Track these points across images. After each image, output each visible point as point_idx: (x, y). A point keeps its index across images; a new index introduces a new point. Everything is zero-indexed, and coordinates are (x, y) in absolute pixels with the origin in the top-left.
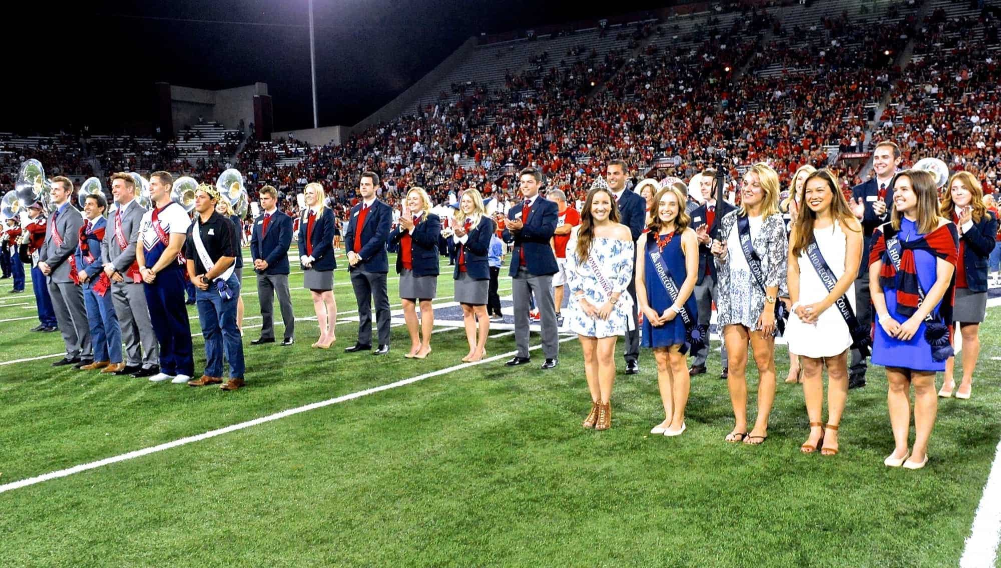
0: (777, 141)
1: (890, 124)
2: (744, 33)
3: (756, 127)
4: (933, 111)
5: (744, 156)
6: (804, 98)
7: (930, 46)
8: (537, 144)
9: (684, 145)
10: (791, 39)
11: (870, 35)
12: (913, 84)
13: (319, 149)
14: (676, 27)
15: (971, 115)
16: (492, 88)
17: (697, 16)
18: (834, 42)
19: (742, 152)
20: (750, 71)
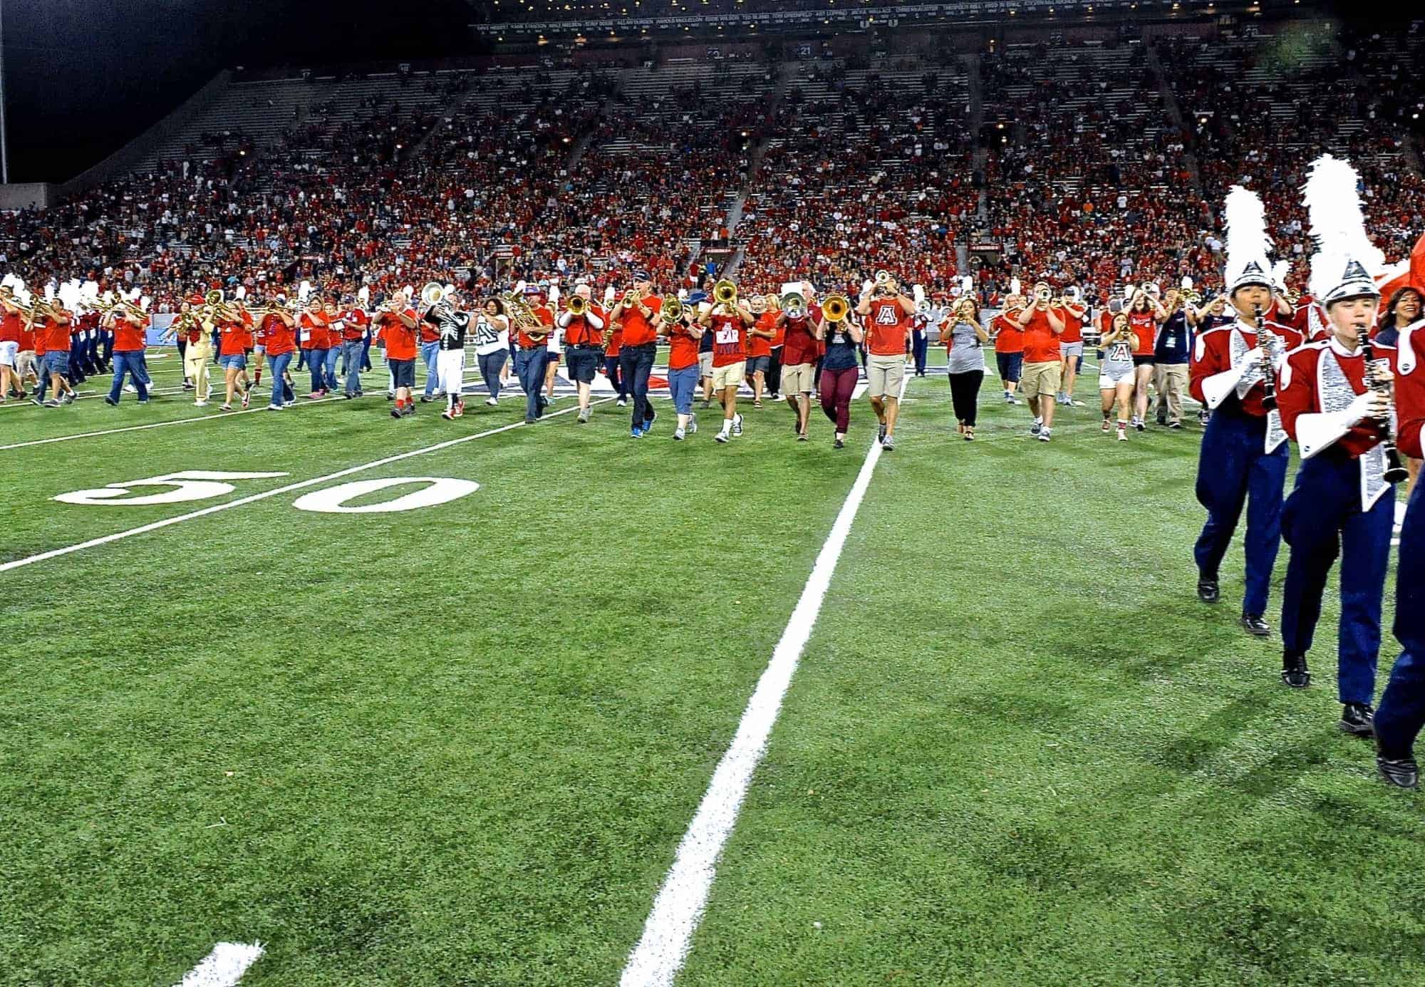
0: (632, 231)
1: (752, 217)
2: (581, 97)
3: (607, 213)
4: (794, 204)
5: (597, 246)
6: (658, 182)
7: (789, 130)
8: (339, 221)
9: (525, 231)
10: (638, 108)
11: (726, 114)
12: (772, 172)
13: (16, 213)
14: (500, 82)
15: (833, 211)
16: (261, 142)
17: (525, 71)
18: (686, 118)
19: (594, 242)
20: (593, 144)
